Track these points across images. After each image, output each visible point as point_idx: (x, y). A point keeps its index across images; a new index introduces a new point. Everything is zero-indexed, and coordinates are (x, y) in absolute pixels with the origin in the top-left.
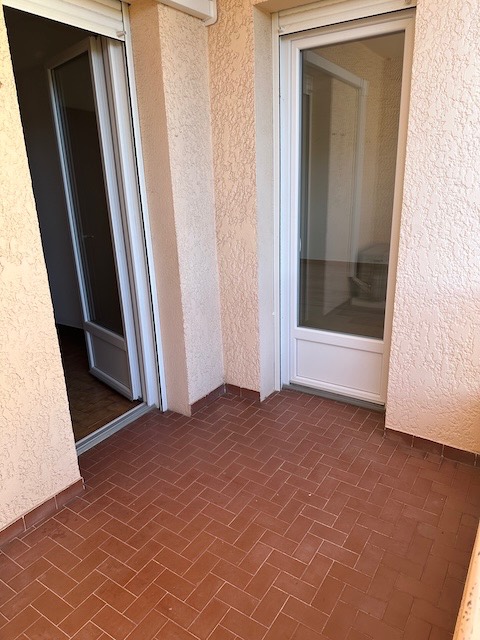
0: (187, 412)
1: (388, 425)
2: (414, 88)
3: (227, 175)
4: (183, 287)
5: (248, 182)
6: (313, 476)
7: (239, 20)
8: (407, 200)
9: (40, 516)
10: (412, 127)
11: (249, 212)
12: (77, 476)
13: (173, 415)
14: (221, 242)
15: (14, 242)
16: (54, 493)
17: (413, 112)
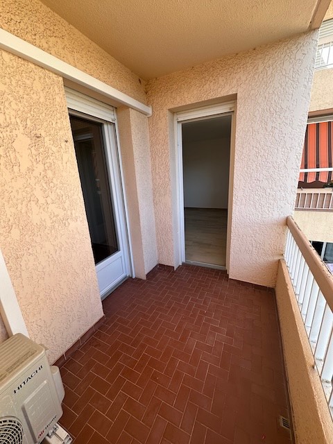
0: (144, 278)
1: (230, 277)
2: (237, 142)
3: (158, 177)
4: (141, 224)
5: (167, 180)
6: (205, 303)
7: (161, 115)
8: (235, 186)
9: (87, 336)
10: (236, 157)
11: (168, 192)
12: (103, 314)
13: (138, 280)
14: (155, 204)
15: (74, 212)
16: (92, 325)
17: (236, 151)
